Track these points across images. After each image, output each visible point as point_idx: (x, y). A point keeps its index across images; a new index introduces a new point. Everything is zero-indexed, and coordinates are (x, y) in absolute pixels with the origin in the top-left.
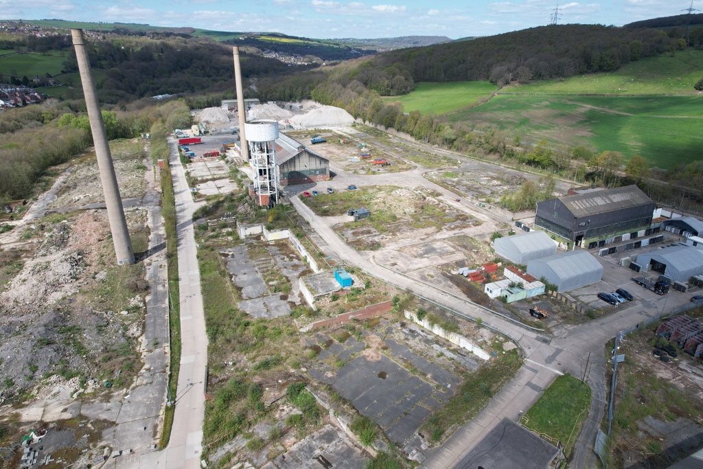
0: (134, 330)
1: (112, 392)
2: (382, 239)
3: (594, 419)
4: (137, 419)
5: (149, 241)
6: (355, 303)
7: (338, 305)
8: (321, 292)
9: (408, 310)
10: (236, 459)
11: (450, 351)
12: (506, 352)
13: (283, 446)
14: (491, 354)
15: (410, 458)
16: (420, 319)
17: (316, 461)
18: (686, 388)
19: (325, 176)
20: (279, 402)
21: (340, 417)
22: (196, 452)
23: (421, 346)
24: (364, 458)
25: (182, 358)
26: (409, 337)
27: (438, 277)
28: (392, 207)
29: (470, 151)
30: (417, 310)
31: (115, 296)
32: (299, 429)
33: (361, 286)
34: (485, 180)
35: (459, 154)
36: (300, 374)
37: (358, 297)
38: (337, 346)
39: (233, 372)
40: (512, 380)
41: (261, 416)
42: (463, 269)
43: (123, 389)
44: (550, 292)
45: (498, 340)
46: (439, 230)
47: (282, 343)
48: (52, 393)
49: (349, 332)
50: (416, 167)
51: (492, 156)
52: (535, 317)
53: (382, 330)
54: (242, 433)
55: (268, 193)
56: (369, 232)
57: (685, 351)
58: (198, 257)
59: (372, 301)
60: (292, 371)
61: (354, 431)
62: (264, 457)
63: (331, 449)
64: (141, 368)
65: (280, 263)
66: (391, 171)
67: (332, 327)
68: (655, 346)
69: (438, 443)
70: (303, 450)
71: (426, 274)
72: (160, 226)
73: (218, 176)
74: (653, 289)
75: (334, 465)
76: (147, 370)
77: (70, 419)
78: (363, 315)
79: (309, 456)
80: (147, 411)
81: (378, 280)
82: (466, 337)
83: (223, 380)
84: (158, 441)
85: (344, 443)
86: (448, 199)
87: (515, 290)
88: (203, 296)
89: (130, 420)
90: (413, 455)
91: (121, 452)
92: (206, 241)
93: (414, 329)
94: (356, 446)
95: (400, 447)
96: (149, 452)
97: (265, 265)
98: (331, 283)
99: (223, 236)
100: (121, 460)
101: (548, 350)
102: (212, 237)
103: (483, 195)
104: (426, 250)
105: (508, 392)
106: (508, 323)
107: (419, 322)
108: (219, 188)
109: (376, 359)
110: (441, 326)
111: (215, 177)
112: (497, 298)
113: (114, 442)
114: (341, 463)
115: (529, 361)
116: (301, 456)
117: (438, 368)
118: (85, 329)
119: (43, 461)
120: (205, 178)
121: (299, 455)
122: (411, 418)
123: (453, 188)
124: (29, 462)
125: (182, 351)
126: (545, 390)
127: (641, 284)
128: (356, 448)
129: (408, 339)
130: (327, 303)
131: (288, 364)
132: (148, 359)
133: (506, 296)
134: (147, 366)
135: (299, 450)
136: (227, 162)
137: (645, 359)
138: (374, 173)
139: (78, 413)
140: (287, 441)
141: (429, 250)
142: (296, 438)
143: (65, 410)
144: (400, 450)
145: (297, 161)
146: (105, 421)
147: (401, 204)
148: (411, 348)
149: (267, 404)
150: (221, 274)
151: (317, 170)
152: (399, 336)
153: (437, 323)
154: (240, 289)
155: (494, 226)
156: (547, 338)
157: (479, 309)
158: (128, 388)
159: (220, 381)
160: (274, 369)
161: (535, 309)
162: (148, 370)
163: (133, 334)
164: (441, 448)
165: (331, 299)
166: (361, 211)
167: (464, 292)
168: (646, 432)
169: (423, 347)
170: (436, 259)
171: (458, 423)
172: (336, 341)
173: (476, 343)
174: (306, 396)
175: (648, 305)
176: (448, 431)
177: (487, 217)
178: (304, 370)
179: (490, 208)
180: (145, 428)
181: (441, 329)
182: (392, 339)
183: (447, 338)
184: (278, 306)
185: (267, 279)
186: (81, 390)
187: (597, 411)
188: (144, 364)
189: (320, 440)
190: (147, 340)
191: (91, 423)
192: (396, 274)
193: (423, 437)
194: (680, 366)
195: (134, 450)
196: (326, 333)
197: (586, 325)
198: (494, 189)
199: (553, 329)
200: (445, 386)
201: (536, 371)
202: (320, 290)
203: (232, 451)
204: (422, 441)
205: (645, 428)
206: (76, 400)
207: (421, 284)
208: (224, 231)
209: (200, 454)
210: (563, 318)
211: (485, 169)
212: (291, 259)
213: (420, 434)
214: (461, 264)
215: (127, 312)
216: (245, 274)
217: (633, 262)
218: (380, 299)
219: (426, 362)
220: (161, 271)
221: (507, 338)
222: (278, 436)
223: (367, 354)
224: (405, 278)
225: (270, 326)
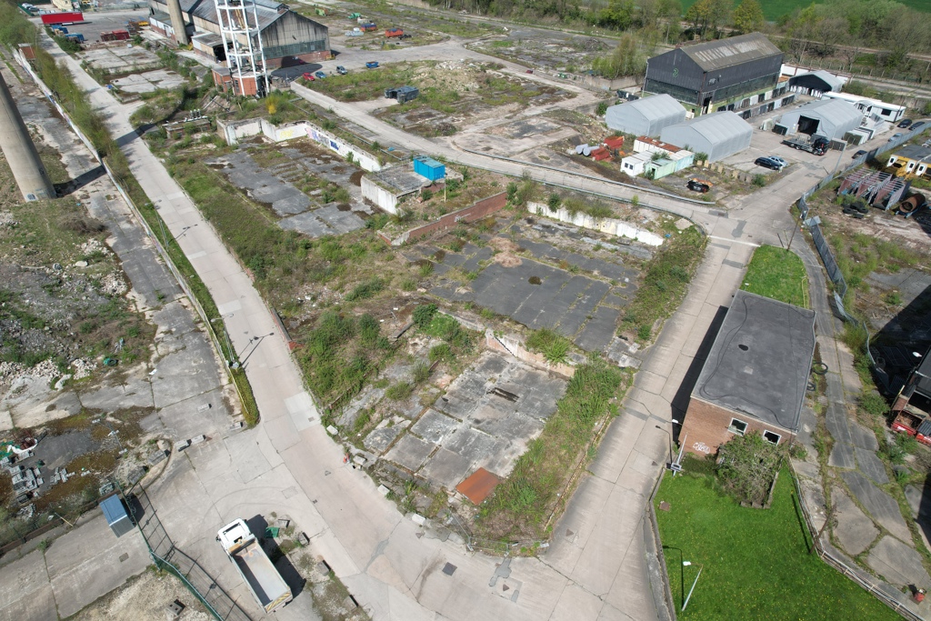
0: (112, 284)
1: (123, 371)
2: (453, 121)
3: (817, 284)
4: (188, 397)
5: (65, 166)
6: (457, 200)
7: (434, 204)
8: (405, 190)
9: (534, 200)
10: (376, 416)
11: (608, 241)
12: (683, 231)
13: (437, 387)
14: (664, 236)
15: (621, 365)
16: (553, 209)
17: (493, 396)
18: (892, 240)
19: (325, 53)
20: (407, 334)
21: (504, 336)
22: (311, 419)
23: (567, 242)
24: (555, 380)
25: (219, 307)
26: (546, 234)
27: (555, 157)
28: (447, 84)
29: (516, 15)
30: (546, 199)
31: (50, 244)
32: (448, 364)
33: (458, 177)
34: (552, 48)
35: (500, 20)
36: (420, 296)
37: (458, 192)
38: (452, 257)
39: (316, 309)
40: (703, 260)
41: (388, 356)
42: (582, 146)
43: (139, 363)
44: (699, 163)
45: (666, 219)
46: (526, 106)
47: (372, 263)
48: (14, 388)
49: (462, 238)
50: (448, 38)
51: (547, 19)
52: (696, 190)
53: (506, 230)
54: (369, 382)
55: (255, 75)
56: (429, 115)
57: (874, 207)
58: (172, 175)
59: (480, 194)
60: (406, 294)
61: (531, 349)
62: (417, 405)
63: (507, 379)
64: (155, 332)
65: (312, 168)
66: (416, 44)
67: (434, 235)
68: (842, 205)
69: (649, 343)
70: (468, 387)
71: (537, 155)
72: (73, 145)
73: (143, 67)
74: (811, 150)
75: (521, 396)
76: (166, 333)
77: (69, 417)
78: (473, 215)
79: (480, 392)
80: (199, 384)
81: (475, 169)
82: (627, 220)
83: (307, 322)
84: (241, 417)
85: (519, 368)
86: (515, 71)
87: (661, 161)
88: (213, 222)
89: (177, 400)
90: (624, 361)
91: (189, 442)
92: (173, 153)
93: (547, 224)
94: (537, 369)
95: (603, 356)
96: (234, 432)
97: (291, 172)
98: (413, 178)
99: (198, 144)
100: (195, 451)
101: (731, 223)
102: (181, 147)
103: (561, 64)
104: (522, 129)
105: (706, 273)
106: (669, 201)
107: (552, 215)
108: (155, 83)
109: (515, 264)
110: (588, 213)
111: (139, 67)
112: (639, 175)
113: (167, 431)
114: (529, 392)
115: (714, 238)
116: (469, 394)
117: (601, 263)
118: (22, 294)
119: (56, 479)
120: (121, 70)
121: (466, 393)
122: (598, 321)
123: (516, 58)
124: (29, 484)
125: (214, 297)
126: (747, 265)
127: (795, 146)
128: (538, 371)
129: (546, 237)
130: (416, 203)
131: (396, 286)
132: (159, 319)
133: (654, 170)
134: (163, 328)
135: (463, 387)
136: (149, 47)
137: (838, 219)
138: (392, 47)
139: (78, 406)
140: (439, 380)
141: (525, 130)
142: (451, 374)
143: (52, 408)
144: (604, 359)
145: (280, 29)
146: (134, 409)
147: (458, 78)
148: (555, 245)
149: (392, 338)
150: (226, 190)
151: (312, 43)
152: (532, 234)
153: (581, 210)
154: (268, 205)
155: (594, 97)
156: (722, 212)
157: (624, 189)
158: (147, 359)
159: (302, 323)
160: (378, 296)
161: (695, 181)
162: (169, 332)
163: (114, 291)
164: (654, 347)
165: (421, 198)
166: (406, 89)
167: (597, 172)
168: (877, 288)
169: (570, 242)
170: (540, 138)
171: (663, 316)
172: (449, 252)
173: (642, 226)
174: (442, 321)
175: (812, 167)
176: (654, 328)
177: (579, 89)
178: (423, 290)
179: (575, 79)
180: (210, 406)
181: (588, 217)
182: (524, 239)
183: (596, 228)
184: (343, 218)
185: (304, 188)
186: (66, 377)
187: (815, 276)
188: (156, 327)
189: (486, 371)
190: (142, 295)
191: (112, 415)
192: (496, 161)
193: (626, 339)
194: (875, 221)
195: (208, 434)
196: (429, 244)
197: (758, 194)
198: (570, 56)
199: (723, 202)
200: (623, 281)
201: (728, 248)
202: (402, 188)
203: (367, 406)
204: (627, 344)
205: (874, 283)
206: (63, 391)
207: (537, 168)
208: (198, 136)
209: (318, 420)
210: (728, 189)
211: (546, 36)
212: (326, 161)
213: (620, 337)
214: (575, 142)
215: (86, 263)
216: (265, 186)
217: (777, 124)
218: (490, 191)
219: (583, 258)
220: (113, 203)
221: (678, 216)
222: (424, 376)
223: (500, 260)
224: (511, 164)
225: (345, 244)
